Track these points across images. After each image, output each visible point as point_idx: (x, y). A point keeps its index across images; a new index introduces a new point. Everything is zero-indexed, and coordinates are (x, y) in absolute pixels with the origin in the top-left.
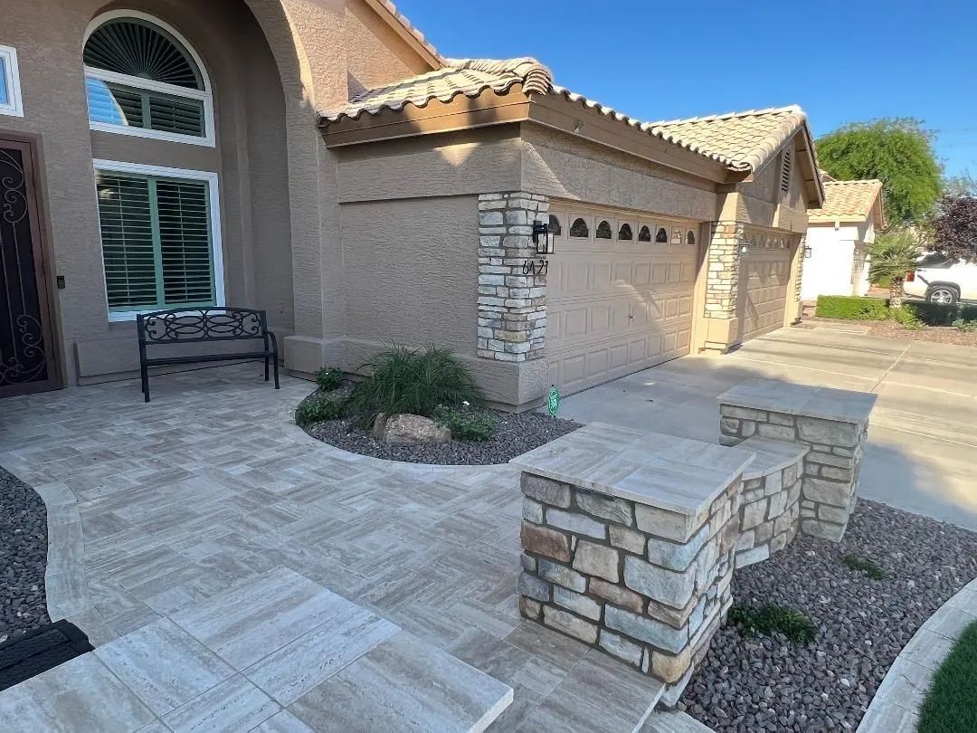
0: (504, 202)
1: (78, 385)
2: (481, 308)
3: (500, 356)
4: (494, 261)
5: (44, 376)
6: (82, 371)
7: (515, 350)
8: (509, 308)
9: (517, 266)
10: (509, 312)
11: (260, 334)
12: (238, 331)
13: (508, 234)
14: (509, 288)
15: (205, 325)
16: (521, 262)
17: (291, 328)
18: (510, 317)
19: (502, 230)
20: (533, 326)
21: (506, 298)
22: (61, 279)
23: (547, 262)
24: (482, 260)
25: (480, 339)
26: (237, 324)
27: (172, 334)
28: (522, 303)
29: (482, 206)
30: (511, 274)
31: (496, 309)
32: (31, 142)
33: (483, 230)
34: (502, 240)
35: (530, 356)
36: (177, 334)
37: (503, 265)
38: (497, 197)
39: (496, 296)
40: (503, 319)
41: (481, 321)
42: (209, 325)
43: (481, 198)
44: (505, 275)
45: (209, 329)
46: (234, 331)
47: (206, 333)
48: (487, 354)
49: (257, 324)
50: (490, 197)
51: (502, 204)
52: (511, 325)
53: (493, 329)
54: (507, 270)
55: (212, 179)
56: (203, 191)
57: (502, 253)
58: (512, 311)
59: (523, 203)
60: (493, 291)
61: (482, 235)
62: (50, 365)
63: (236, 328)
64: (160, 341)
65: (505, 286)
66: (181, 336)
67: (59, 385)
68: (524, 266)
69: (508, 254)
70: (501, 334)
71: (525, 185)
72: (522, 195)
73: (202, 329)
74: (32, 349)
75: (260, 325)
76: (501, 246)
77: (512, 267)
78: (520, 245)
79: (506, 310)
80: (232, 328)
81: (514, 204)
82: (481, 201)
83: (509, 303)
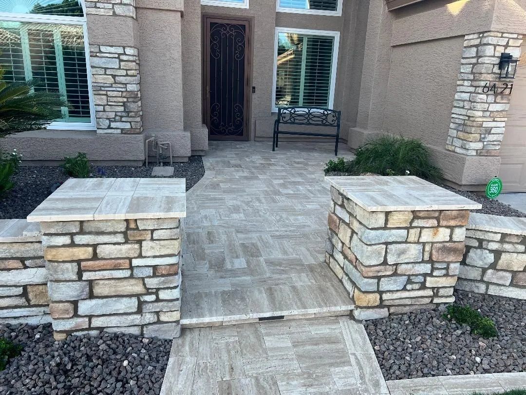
0: (479, 40)
1: (255, 141)
2: (453, 116)
3: (458, 150)
4: (466, 83)
5: (241, 134)
6: (256, 134)
7: (467, 147)
8: (469, 117)
9: (479, 87)
10: (468, 120)
11: (336, 124)
12: (324, 122)
13: (477, 63)
14: (472, 102)
15: (308, 116)
16: (483, 84)
17: (355, 123)
18: (469, 123)
19: (474, 61)
20: (488, 131)
21: (468, 109)
22: (254, 88)
23: (512, 85)
24: (459, 83)
25: (449, 138)
26: (324, 117)
27: (292, 119)
28: (480, 114)
29: (466, 44)
30: (474, 93)
31: (461, 117)
32: (249, 20)
33: (463, 61)
34: (473, 68)
35: (479, 153)
36: (294, 120)
37: (471, 86)
38: (476, 36)
39: (463, 108)
40: (464, 125)
41: (452, 126)
42: (311, 116)
43: (466, 37)
44: (471, 92)
45: (311, 119)
46: (322, 121)
47: (308, 121)
48: (451, 148)
49: (335, 119)
50: (471, 37)
51: (477, 42)
52: (468, 129)
53: (458, 131)
54: (472, 89)
55: (336, 35)
56: (331, 43)
57: (471, 77)
58: (471, 119)
59: (490, 40)
60: (461, 104)
61: (463, 64)
62: (245, 129)
63: (324, 119)
64: (286, 123)
65: (470, 101)
66: (296, 121)
67: (247, 140)
68: (485, 87)
69: (475, 77)
70: (461, 134)
71: (494, 26)
72: (492, 34)
73: (307, 118)
74: (239, 120)
75: (337, 119)
76: (472, 73)
77: (476, 87)
78: (483, 71)
79: (467, 118)
80: (321, 119)
81: (485, 41)
82: (466, 40)
83: (470, 113)
